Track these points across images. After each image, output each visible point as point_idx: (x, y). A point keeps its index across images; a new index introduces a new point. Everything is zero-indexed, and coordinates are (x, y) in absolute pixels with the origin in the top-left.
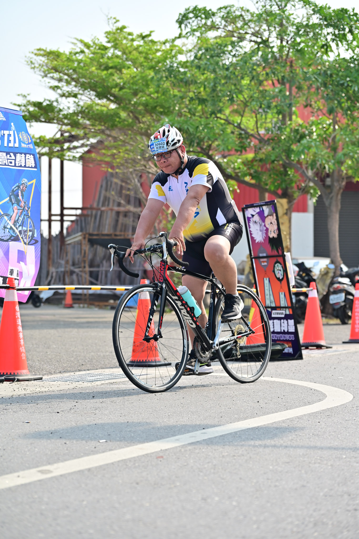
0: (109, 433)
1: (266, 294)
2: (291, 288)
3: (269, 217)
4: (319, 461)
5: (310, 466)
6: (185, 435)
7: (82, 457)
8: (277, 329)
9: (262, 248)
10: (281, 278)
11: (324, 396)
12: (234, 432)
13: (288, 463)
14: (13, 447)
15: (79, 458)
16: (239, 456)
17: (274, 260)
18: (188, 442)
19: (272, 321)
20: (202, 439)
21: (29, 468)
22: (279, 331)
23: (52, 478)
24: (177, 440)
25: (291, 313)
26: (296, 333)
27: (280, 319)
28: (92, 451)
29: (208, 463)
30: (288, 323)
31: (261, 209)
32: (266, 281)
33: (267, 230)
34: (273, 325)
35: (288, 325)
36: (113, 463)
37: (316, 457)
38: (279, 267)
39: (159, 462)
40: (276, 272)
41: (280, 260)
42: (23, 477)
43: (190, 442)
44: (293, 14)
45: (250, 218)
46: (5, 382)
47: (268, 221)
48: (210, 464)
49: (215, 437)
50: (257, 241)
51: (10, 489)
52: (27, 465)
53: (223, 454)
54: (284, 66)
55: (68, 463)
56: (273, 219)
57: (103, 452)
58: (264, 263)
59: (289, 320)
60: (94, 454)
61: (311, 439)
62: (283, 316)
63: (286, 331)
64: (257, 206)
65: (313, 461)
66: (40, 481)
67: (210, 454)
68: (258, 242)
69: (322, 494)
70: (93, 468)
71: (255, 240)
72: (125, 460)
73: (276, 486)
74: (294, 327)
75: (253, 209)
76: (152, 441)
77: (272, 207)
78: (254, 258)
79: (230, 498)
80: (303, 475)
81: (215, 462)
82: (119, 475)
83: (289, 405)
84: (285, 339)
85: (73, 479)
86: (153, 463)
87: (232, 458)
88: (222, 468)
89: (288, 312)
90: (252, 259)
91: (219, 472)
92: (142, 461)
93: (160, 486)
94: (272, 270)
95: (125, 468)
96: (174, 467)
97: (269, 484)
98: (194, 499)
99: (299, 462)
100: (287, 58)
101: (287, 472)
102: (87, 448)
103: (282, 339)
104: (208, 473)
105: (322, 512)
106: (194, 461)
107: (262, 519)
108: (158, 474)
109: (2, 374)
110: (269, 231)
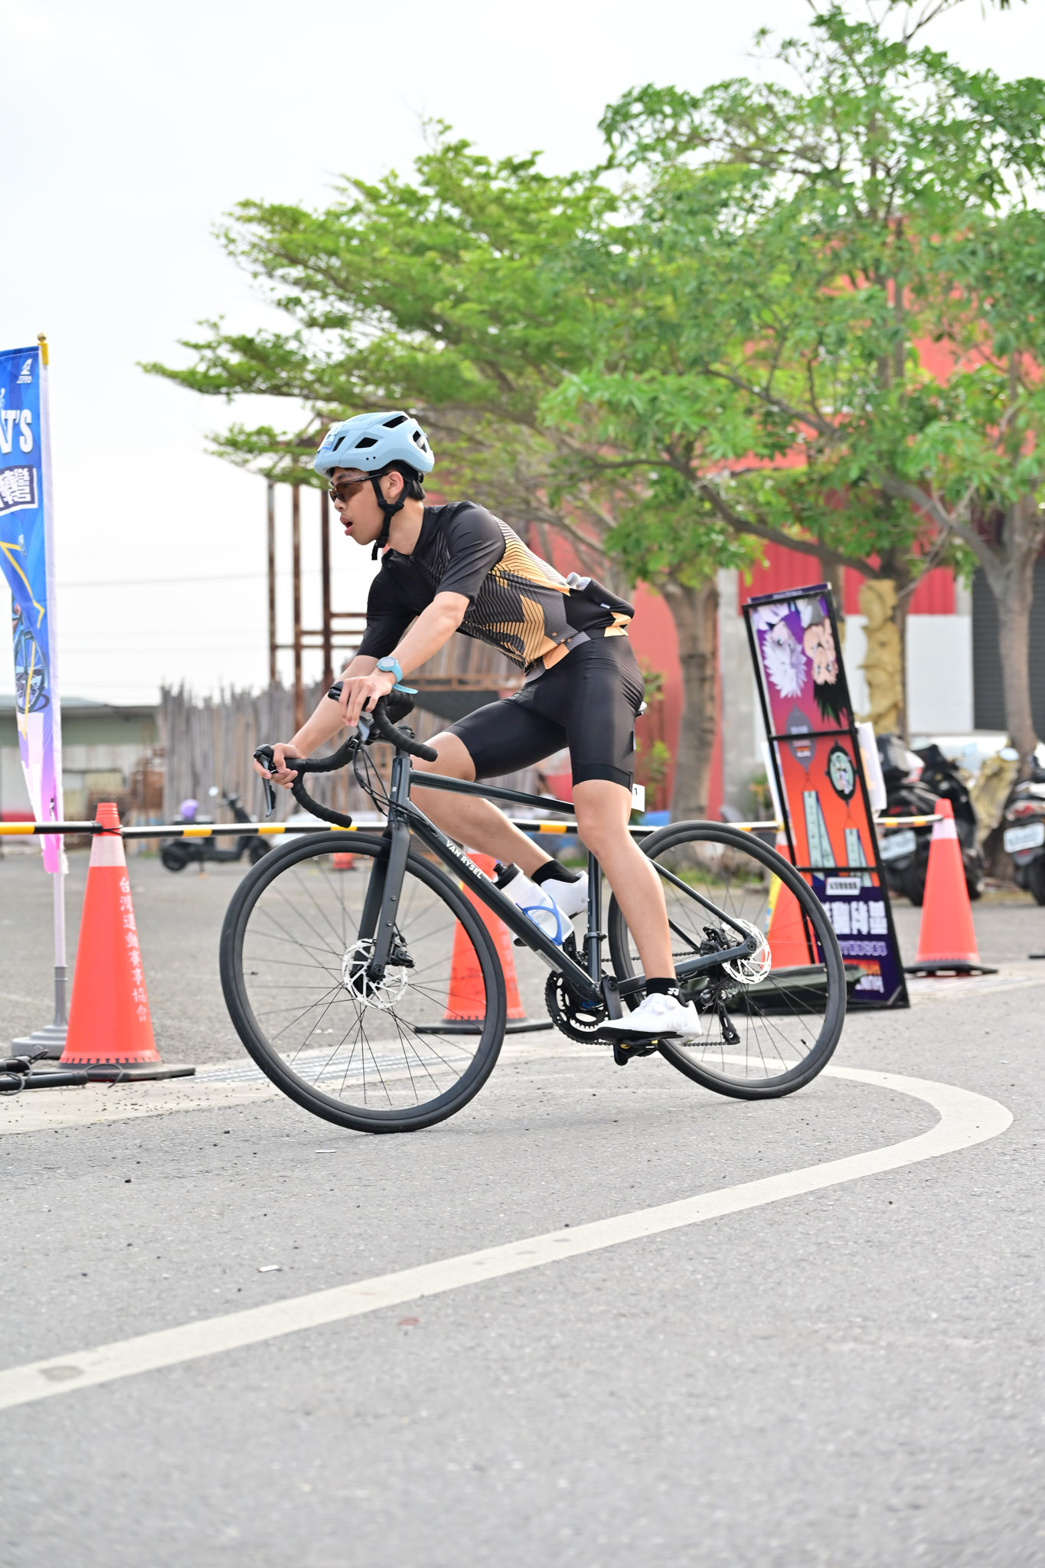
0: (297, 1245)
1: (810, 834)
2: (876, 819)
3: (814, 629)
4: (858, 1331)
5: (825, 1351)
6: (508, 1245)
7: (190, 1320)
8: (842, 928)
9: (797, 713)
10: (847, 791)
11: (934, 1116)
12: (649, 1236)
13: (764, 1338)
14: (13, 1290)
15: (179, 1324)
16: (634, 1315)
17: (830, 743)
18: (506, 1272)
19: (828, 905)
20: (550, 1260)
21: (22, 1361)
22: (846, 931)
23: (75, 1391)
24: (480, 1263)
25: (877, 884)
26: (890, 938)
27: (847, 899)
28: (227, 1302)
29: (539, 1339)
30: (868, 911)
32: (810, 800)
33: (809, 662)
35: (869, 917)
36: (266, 1344)
37: (852, 1319)
38: (841, 762)
39: (401, 1338)
40: (835, 775)
41: (846, 742)
43: (513, 1269)
44: (901, 98)
45: (764, 632)
46: (89, 1085)
47: (810, 639)
48: (543, 1344)
49: (589, 1254)
50: (783, 694)
52: (23, 1350)
53: (592, 1310)
55: (138, 1342)
56: (824, 633)
57: (257, 1305)
58: (804, 752)
59: (872, 904)
60: (227, 1312)
61: (856, 1259)
62: (856, 892)
63: (865, 931)
65: (841, 1333)
66: (29, 1404)
67: (556, 1309)
68: (786, 697)
69: (831, 1448)
70: (203, 1358)
71: (779, 692)
72: (306, 1330)
73: (705, 1420)
74: (884, 921)
75: (772, 607)
76: (409, 1266)
78: (780, 739)
79: (554, 1463)
80: (795, 1382)
81: (558, 1335)
82: (266, 1384)
83: (829, 1147)
84: (861, 954)
85: (130, 1397)
86: (383, 1340)
87: (612, 1323)
88: (571, 1358)
89: (868, 883)
90: (771, 740)
91: (557, 1371)
92: (354, 1334)
93: (370, 1420)
94: (825, 769)
95: (296, 1359)
96: (435, 1354)
97: (688, 1411)
98: (452, 1467)
99: (800, 1335)
100: (888, 212)
101: (753, 1371)
102: (217, 1291)
103: (853, 953)
104: (525, 1374)
105: (811, 1515)
106: (501, 1335)
107: (625, 1539)
108: (379, 1380)
109: (84, 1062)
110: (815, 666)
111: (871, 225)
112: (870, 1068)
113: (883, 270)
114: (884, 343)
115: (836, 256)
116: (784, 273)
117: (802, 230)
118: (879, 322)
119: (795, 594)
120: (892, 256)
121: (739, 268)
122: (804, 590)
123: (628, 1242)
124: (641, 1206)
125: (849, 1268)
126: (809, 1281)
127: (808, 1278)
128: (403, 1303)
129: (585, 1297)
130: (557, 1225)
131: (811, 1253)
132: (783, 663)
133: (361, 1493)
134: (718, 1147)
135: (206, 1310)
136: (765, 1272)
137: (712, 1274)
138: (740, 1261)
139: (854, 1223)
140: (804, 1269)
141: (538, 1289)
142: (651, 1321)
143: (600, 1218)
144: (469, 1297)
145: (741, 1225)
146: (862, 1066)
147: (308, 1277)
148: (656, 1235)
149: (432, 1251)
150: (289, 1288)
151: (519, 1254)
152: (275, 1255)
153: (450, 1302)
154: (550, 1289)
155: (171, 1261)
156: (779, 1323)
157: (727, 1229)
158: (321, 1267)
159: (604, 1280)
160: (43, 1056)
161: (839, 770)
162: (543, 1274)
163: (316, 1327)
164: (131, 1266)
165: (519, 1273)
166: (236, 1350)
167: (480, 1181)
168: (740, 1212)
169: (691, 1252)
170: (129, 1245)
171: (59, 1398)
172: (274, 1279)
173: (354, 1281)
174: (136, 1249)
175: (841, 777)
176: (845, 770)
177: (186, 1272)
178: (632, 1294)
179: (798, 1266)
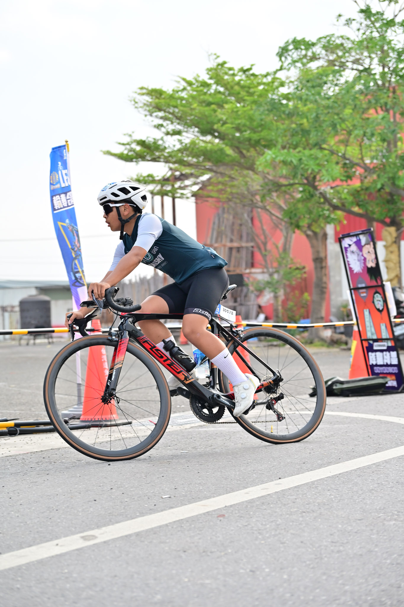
0: (176, 487)
1: (367, 326)
2: (393, 320)
3: (367, 246)
4: (396, 516)
5: (384, 524)
6: (257, 486)
7: (137, 517)
8: (380, 362)
9: (360, 279)
10: (381, 309)
12: (312, 482)
13: (359, 520)
14: (68, 507)
15: (133, 519)
16: (308, 512)
17: (373, 290)
18: (257, 497)
19: (374, 354)
20: (274, 491)
21: (73, 533)
22: (382, 363)
23: (94, 544)
24: (247, 493)
25: (393, 344)
26: (399, 366)
27: (382, 351)
28: (151, 510)
29: (272, 522)
30: (390, 355)
31: (358, 238)
32: (366, 312)
33: (365, 259)
34: (376, 358)
35: (391, 358)
36: (167, 525)
37: (393, 512)
38: (378, 297)
39: (218, 522)
40: (376, 303)
41: (380, 290)
42: (61, 546)
43: (260, 495)
44: (393, 40)
45: (347, 248)
46: (92, 429)
47: (365, 250)
48: (274, 524)
49: (289, 489)
50: (355, 272)
51: (41, 562)
52: (73, 529)
53: (292, 510)
54: (386, 93)
55: (117, 525)
56: (370, 248)
57: (162, 511)
58: (364, 294)
59: (391, 352)
60: (151, 514)
61: (393, 489)
62: (385, 348)
63: (389, 363)
64: (353, 236)
65: (389, 517)
66: (77, 550)
67: (278, 510)
68: (356, 273)
69: (388, 561)
70: (143, 531)
71: (353, 271)
72: (182, 520)
73: (339, 552)
74: (397, 359)
75: (350, 238)
76: (220, 495)
77: (369, 235)
78: (354, 289)
79: (281, 569)
80: (372, 536)
81: (279, 520)
82: (168, 541)
83: (379, 446)
84: (388, 372)
85: (116, 546)
86: (212, 523)
87: (300, 515)
88: (285, 529)
89: (390, 344)
90: (351, 290)
91: (280, 534)
92: (200, 521)
93: (209, 554)
94: (372, 301)
95: (179, 531)
96: (232, 528)
97: (332, 548)
98: (242, 571)
99: (374, 518)
100: (390, 84)
101: (356, 532)
102: (146, 505)
103: (385, 372)
104: (267, 535)
105: (383, 587)
106: (257, 520)
107: (311, 598)
108: (211, 538)
109: (90, 420)
110: (367, 260)
111: (383, 89)
112: (394, 416)
113: (388, 107)
114: (389, 135)
115: (370, 102)
116: (349, 109)
117: (356, 93)
118: (387, 127)
119: (359, 233)
120: (392, 101)
121: (332, 108)
122: (362, 231)
123: (304, 484)
124: (308, 470)
125: (391, 493)
126: (375, 498)
127: (375, 497)
128: (219, 509)
129: (288, 506)
130: (276, 478)
131: (375, 487)
132: (355, 260)
133: (207, 581)
134: (336, 447)
135: (142, 513)
136: (358, 495)
137: (337, 496)
138: (348, 491)
139: (391, 475)
140: (373, 493)
141: (270, 503)
142: (315, 514)
143: (292, 475)
144: (244, 506)
145: (347, 477)
146: (390, 415)
147: (181, 500)
148: (315, 481)
149: (228, 489)
150: (174, 504)
151: (262, 489)
152: (168, 492)
153: (236, 508)
154: (275, 502)
155: (128, 495)
156: (365, 514)
157: (342, 478)
158: (186, 496)
159: (296, 499)
160: (73, 418)
161: (378, 300)
162: (272, 497)
163: (186, 518)
164: (113, 497)
165: (262, 497)
166: (155, 528)
167: (245, 462)
168: (347, 472)
169: (329, 488)
170: (111, 489)
171: (89, 547)
172: (168, 501)
173: (199, 501)
174: (114, 490)
175: (378, 304)
176: (380, 301)
177: (134, 499)
178: (307, 504)
179: (371, 492)
